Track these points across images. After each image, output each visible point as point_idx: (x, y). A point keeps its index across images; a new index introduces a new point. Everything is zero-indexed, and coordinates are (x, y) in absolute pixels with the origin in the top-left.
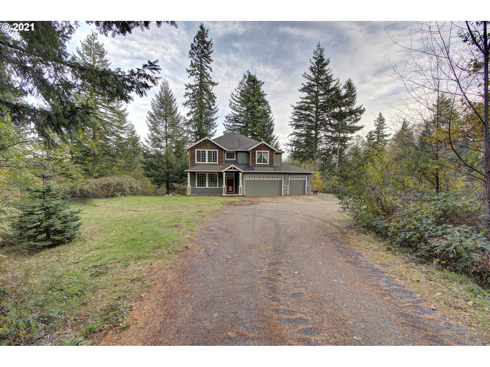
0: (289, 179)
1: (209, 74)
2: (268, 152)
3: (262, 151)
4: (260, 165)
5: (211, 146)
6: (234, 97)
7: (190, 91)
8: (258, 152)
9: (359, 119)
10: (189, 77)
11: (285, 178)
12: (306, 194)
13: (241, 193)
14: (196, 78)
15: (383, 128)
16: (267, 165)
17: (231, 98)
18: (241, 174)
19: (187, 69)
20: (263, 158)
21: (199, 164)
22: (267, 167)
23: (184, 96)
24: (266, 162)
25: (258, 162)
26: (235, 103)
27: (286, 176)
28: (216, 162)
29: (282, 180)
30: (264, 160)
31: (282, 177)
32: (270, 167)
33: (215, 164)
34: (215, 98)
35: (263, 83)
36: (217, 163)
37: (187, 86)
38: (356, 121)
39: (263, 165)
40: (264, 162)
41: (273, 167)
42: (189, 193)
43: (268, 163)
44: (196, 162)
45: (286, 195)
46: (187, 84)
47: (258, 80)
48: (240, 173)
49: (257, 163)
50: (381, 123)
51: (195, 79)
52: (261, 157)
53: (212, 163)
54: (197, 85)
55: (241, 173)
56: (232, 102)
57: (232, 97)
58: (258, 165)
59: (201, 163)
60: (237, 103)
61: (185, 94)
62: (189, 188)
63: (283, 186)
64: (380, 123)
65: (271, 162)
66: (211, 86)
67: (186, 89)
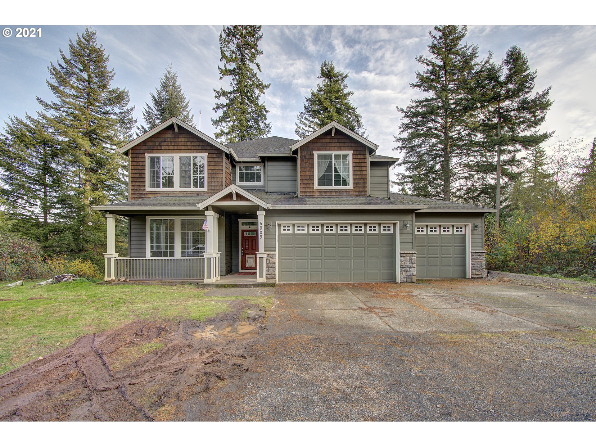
0: (416, 232)
1: (256, 74)
2: (350, 153)
3: (333, 153)
4: (326, 191)
5: (189, 144)
6: (303, 120)
7: (223, 101)
8: (319, 156)
9: (542, 119)
10: (221, 78)
11: (404, 227)
12: (469, 275)
13: (261, 276)
14: (233, 79)
15: (541, 164)
16: (346, 191)
17: (298, 122)
18: (261, 214)
19: (219, 69)
20: (336, 171)
21: (155, 193)
22: (348, 196)
23: (214, 109)
24: (345, 183)
25: (320, 184)
26: (305, 129)
27: (409, 220)
28: (202, 186)
29: (394, 234)
30: (338, 176)
31: (394, 225)
32: (357, 196)
33: (198, 194)
34: (267, 111)
35: (346, 76)
36: (205, 189)
37: (218, 93)
38: (536, 123)
39: (335, 191)
40: (337, 184)
41: (364, 196)
42: (109, 276)
43: (350, 187)
44: (148, 189)
45: (409, 281)
46: (218, 90)
47: (336, 70)
48: (259, 213)
49: (316, 187)
50: (538, 157)
51: (232, 81)
52: (329, 170)
53: (192, 189)
54: (234, 92)
55: (263, 213)
56: (299, 128)
57: (299, 119)
58: (320, 191)
59: (161, 189)
60: (307, 128)
61: (215, 106)
62: (109, 259)
63: (398, 251)
64: (536, 158)
65: (360, 182)
66: (257, 91)
67: (216, 97)
